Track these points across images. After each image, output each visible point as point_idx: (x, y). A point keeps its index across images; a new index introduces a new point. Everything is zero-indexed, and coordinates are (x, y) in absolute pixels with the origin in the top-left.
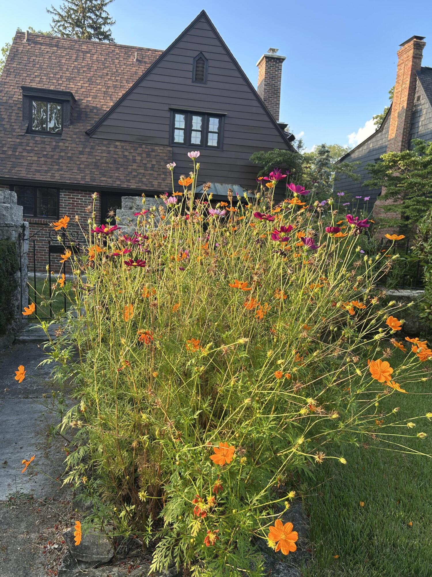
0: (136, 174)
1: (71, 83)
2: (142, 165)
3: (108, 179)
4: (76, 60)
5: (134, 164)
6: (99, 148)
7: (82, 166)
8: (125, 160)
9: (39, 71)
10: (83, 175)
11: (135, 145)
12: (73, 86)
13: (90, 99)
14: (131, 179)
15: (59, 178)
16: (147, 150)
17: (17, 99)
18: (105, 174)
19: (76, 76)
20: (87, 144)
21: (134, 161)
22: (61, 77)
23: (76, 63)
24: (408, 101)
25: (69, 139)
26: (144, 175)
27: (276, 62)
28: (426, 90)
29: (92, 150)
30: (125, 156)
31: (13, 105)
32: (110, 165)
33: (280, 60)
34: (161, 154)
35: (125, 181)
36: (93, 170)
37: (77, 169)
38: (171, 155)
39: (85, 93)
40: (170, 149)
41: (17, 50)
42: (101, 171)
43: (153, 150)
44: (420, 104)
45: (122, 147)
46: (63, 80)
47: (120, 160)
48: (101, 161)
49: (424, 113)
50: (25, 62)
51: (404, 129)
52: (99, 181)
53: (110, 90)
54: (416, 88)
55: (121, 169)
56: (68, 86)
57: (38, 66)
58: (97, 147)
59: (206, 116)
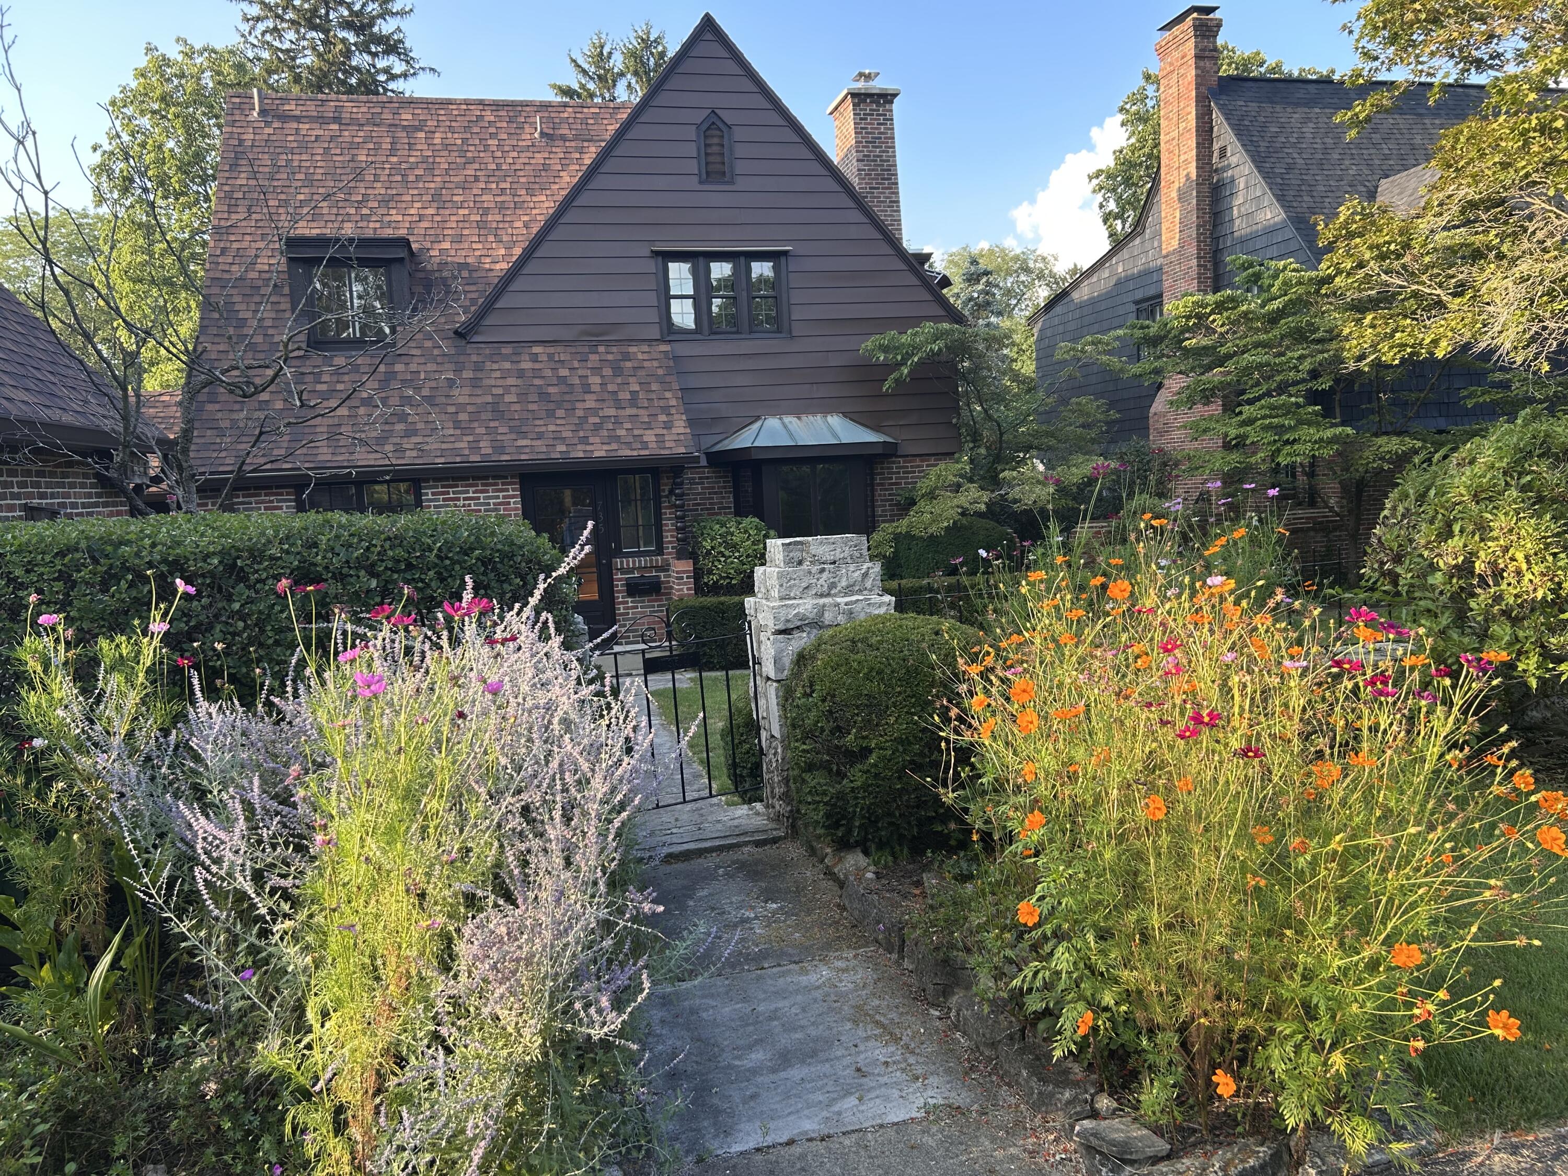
0: (597, 420)
1: (393, 212)
2: (606, 396)
3: (535, 443)
4: (393, 151)
5: (587, 397)
6: (495, 366)
7: (463, 417)
8: (564, 388)
9: (306, 190)
10: (471, 438)
11: (580, 349)
12: (400, 218)
13: (446, 245)
14: (589, 434)
15: (414, 454)
16: (610, 357)
17: (266, 268)
18: (524, 429)
19: (401, 191)
20: (462, 358)
21: (586, 388)
22: (366, 198)
23: (395, 159)
24: (1198, 160)
25: (414, 352)
26: (618, 422)
27: (878, 104)
28: (1239, 134)
29: (479, 375)
30: (562, 380)
31: (260, 283)
32: (532, 407)
33: (887, 98)
34: (646, 364)
35: (576, 441)
36: (492, 424)
37: (451, 425)
38: (671, 363)
39: (432, 232)
40: (664, 348)
41: (241, 142)
42: (512, 423)
43: (626, 357)
44: (1229, 167)
45: (551, 356)
46: (370, 204)
47: (551, 390)
48: (508, 399)
49: (1242, 186)
50: (267, 170)
51: (1198, 226)
52: (513, 450)
53: (490, 218)
54: (1212, 128)
55: (560, 413)
56: (387, 218)
57: (302, 176)
58: (488, 365)
59: (742, 259)
